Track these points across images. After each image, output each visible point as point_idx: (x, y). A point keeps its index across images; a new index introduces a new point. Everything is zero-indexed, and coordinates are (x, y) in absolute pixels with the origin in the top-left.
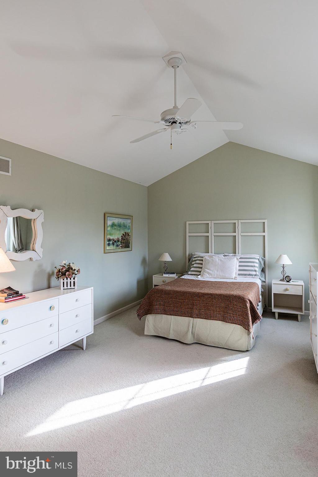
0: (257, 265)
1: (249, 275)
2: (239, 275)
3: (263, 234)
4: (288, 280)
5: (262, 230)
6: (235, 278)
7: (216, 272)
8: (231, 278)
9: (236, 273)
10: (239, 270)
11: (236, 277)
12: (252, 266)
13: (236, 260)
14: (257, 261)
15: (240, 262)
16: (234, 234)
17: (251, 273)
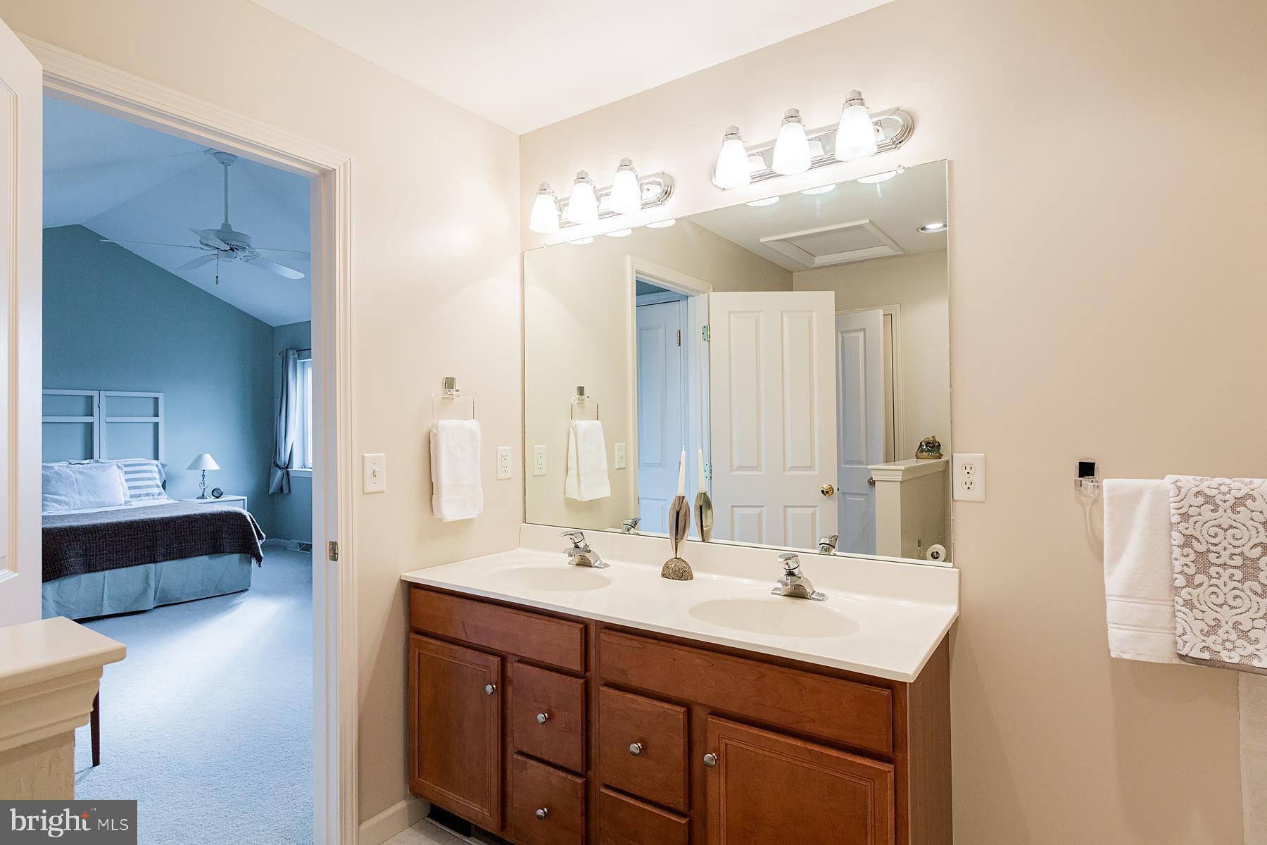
0: (157, 476)
1: (147, 495)
2: (132, 496)
3: (156, 419)
4: (217, 495)
5: (152, 412)
6: (126, 503)
7: (76, 496)
8: (118, 503)
9: (125, 495)
10: (130, 488)
11: (130, 502)
12: (150, 479)
13: (117, 469)
14: (156, 469)
15: (126, 473)
16: (89, 419)
17: (150, 490)
